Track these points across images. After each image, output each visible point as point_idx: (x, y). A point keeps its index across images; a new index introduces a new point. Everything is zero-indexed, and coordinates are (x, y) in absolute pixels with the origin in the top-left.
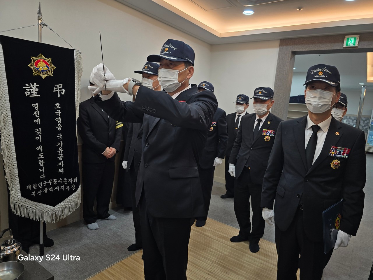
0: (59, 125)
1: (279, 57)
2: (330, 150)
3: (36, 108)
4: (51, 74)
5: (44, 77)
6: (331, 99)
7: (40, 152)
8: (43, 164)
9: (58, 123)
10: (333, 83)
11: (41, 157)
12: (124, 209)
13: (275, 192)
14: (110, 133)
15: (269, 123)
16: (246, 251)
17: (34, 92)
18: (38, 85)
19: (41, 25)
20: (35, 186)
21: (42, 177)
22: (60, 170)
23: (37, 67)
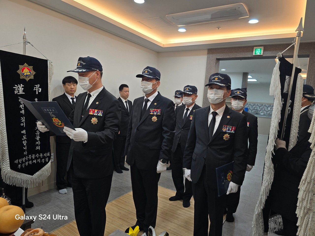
1: (207, 62)
2: (222, 128)
3: (22, 103)
4: (32, 77)
5: (27, 79)
6: (223, 94)
7: (23, 134)
8: (26, 143)
11: (25, 138)
15: (194, 111)
17: (21, 91)
18: (23, 86)
19: (26, 43)
20: (20, 160)
21: (25, 153)
22: (37, 147)
23: (23, 72)
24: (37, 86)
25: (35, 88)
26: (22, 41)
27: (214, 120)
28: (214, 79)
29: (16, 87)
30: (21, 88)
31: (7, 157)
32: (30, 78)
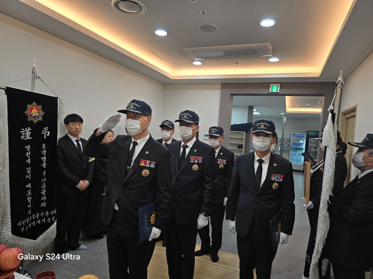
0: (44, 163)
1: (221, 97)
2: (271, 177)
3: (28, 150)
4: (41, 119)
5: (35, 122)
6: (270, 142)
7: (28, 189)
8: (30, 200)
9: (44, 161)
10: (270, 133)
11: (30, 193)
13: (236, 208)
14: (83, 167)
15: (221, 154)
16: (208, 262)
17: (28, 136)
18: (31, 129)
19: (35, 78)
20: (24, 222)
21: (29, 212)
22: (43, 204)
23: (31, 113)
24: (45, 128)
25: (43, 131)
26: (30, 75)
27: (260, 168)
28: (260, 126)
29: (23, 131)
30: (28, 132)
31: (8, 218)
32: (38, 120)
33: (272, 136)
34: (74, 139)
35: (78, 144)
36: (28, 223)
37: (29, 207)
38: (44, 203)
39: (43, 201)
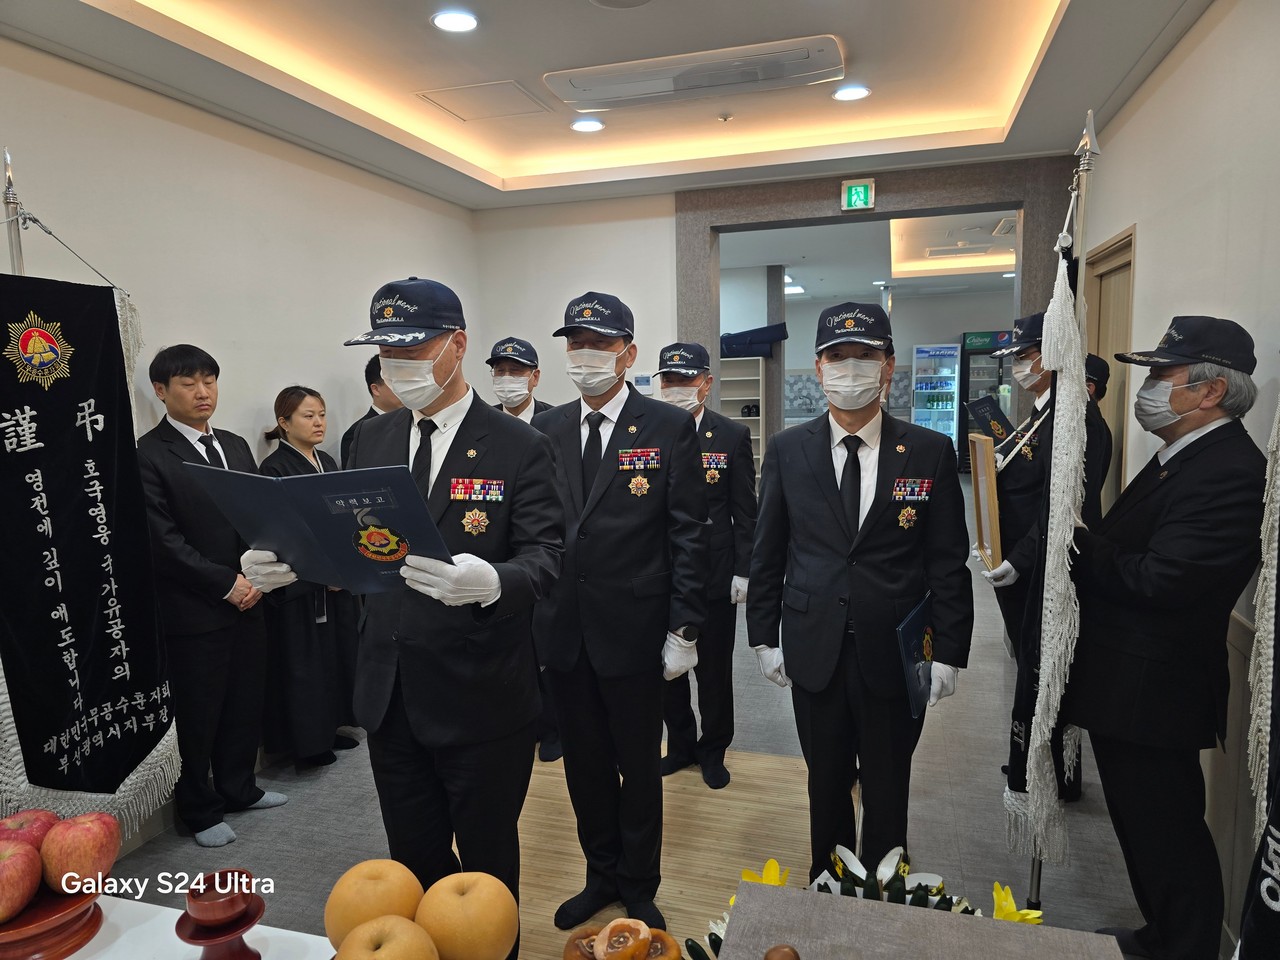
0: (103, 529)
3: (38, 487)
4: (64, 371)
5: (47, 382)
6: (880, 375)
7: (61, 624)
8: (74, 661)
9: (99, 521)
10: (877, 343)
11: (68, 638)
12: (293, 767)
15: (709, 435)
16: (697, 789)
17: (28, 437)
18: (34, 413)
19: (21, 221)
20: (64, 739)
21: (78, 703)
22: (119, 670)
23: (26, 353)
24: (85, 404)
25: (79, 415)
27: (853, 466)
28: (841, 324)
29: (7, 421)
30: (26, 424)
31: (8, 733)
32: (54, 376)
33: (881, 354)
34: (193, 435)
35: (210, 450)
36: (78, 739)
37: (73, 684)
38: (124, 667)
39: (119, 660)
